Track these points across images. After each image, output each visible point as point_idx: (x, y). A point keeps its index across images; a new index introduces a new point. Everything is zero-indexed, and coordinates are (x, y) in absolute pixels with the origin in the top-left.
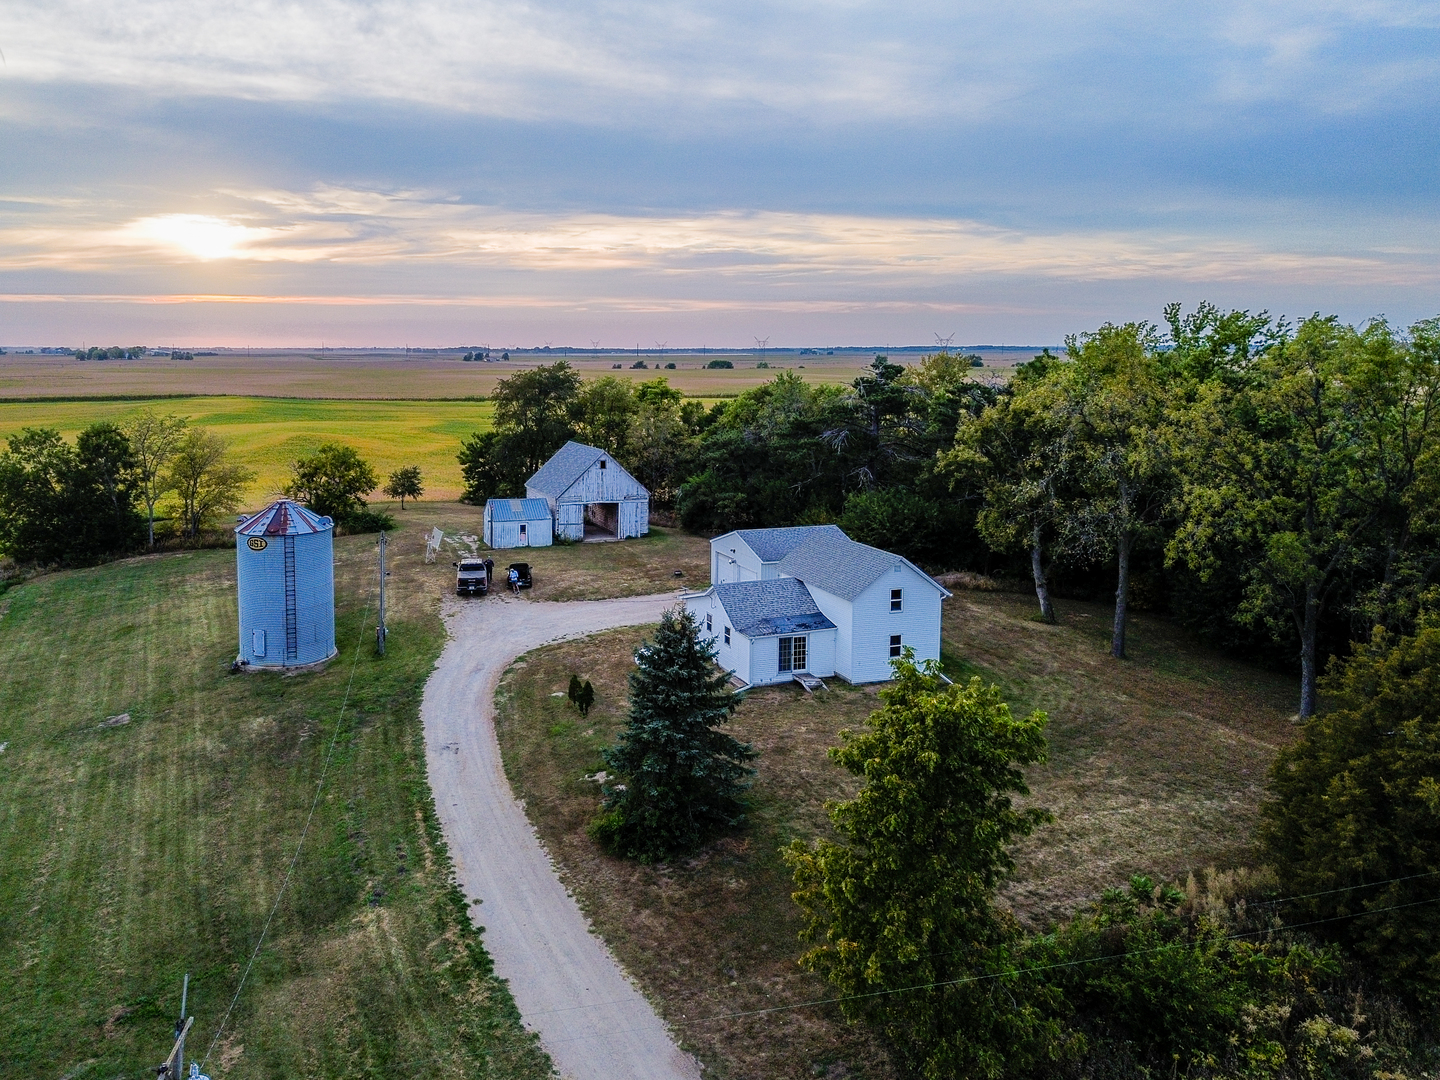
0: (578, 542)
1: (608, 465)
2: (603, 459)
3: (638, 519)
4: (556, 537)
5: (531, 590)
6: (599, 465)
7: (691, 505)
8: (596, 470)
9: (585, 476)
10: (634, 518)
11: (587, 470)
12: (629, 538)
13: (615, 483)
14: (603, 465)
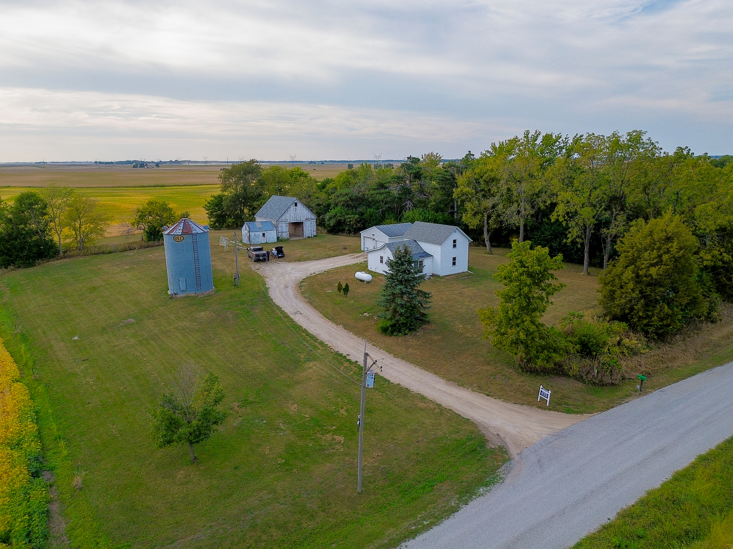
0: (288, 240)
1: (298, 205)
2: (296, 202)
3: (312, 229)
4: (278, 238)
5: (285, 258)
6: (294, 205)
7: (334, 222)
8: (293, 207)
9: (289, 210)
10: (310, 228)
11: (289, 207)
12: (309, 237)
13: (302, 213)
14: (296, 205)
